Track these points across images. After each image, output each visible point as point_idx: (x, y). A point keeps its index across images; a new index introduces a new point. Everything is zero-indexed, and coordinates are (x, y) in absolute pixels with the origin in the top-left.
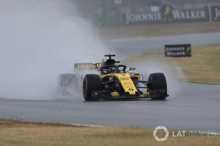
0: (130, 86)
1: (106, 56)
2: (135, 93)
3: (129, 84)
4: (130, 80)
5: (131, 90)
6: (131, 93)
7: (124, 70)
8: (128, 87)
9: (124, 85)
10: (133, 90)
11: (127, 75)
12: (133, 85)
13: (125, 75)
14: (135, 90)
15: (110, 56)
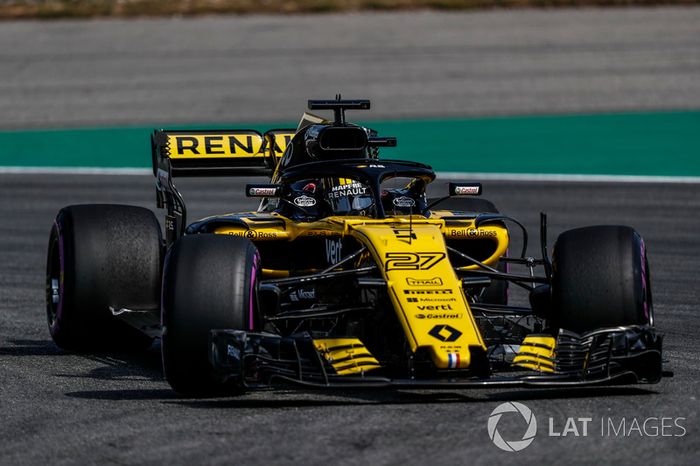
0: (441, 312)
1: (316, 105)
2: (466, 357)
3: (433, 296)
4: (445, 271)
5: (445, 333)
6: (444, 352)
7: (416, 191)
8: (426, 312)
9: (403, 298)
10: (456, 335)
11: (431, 236)
12: (460, 305)
13: (414, 236)
14: (471, 336)
15: (339, 106)
